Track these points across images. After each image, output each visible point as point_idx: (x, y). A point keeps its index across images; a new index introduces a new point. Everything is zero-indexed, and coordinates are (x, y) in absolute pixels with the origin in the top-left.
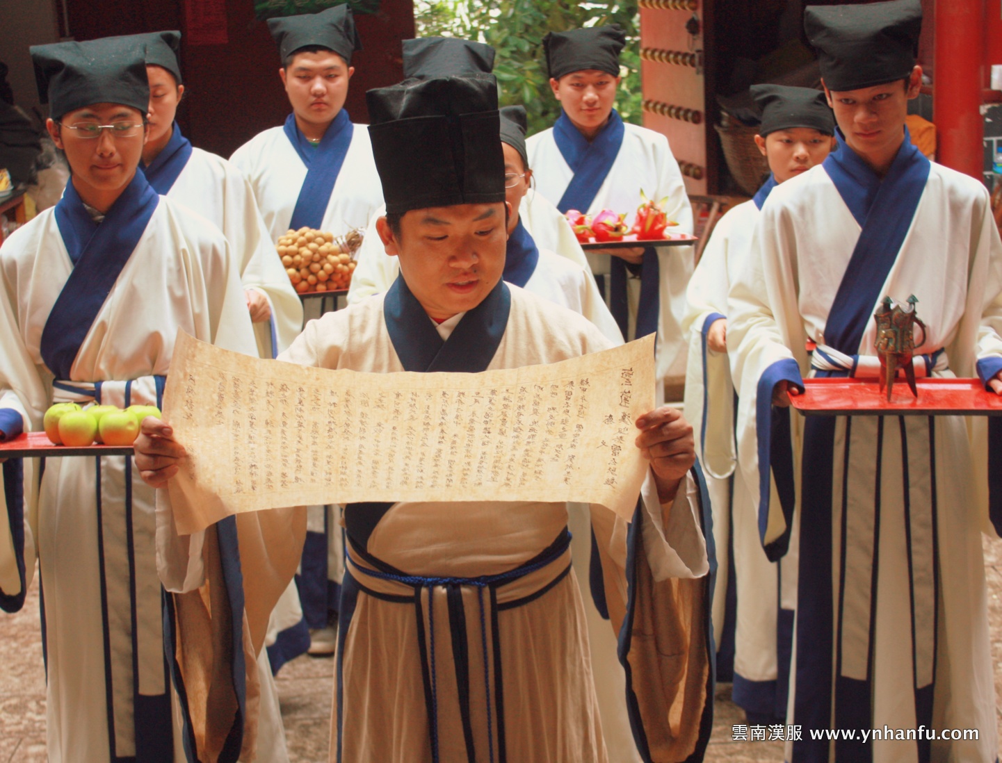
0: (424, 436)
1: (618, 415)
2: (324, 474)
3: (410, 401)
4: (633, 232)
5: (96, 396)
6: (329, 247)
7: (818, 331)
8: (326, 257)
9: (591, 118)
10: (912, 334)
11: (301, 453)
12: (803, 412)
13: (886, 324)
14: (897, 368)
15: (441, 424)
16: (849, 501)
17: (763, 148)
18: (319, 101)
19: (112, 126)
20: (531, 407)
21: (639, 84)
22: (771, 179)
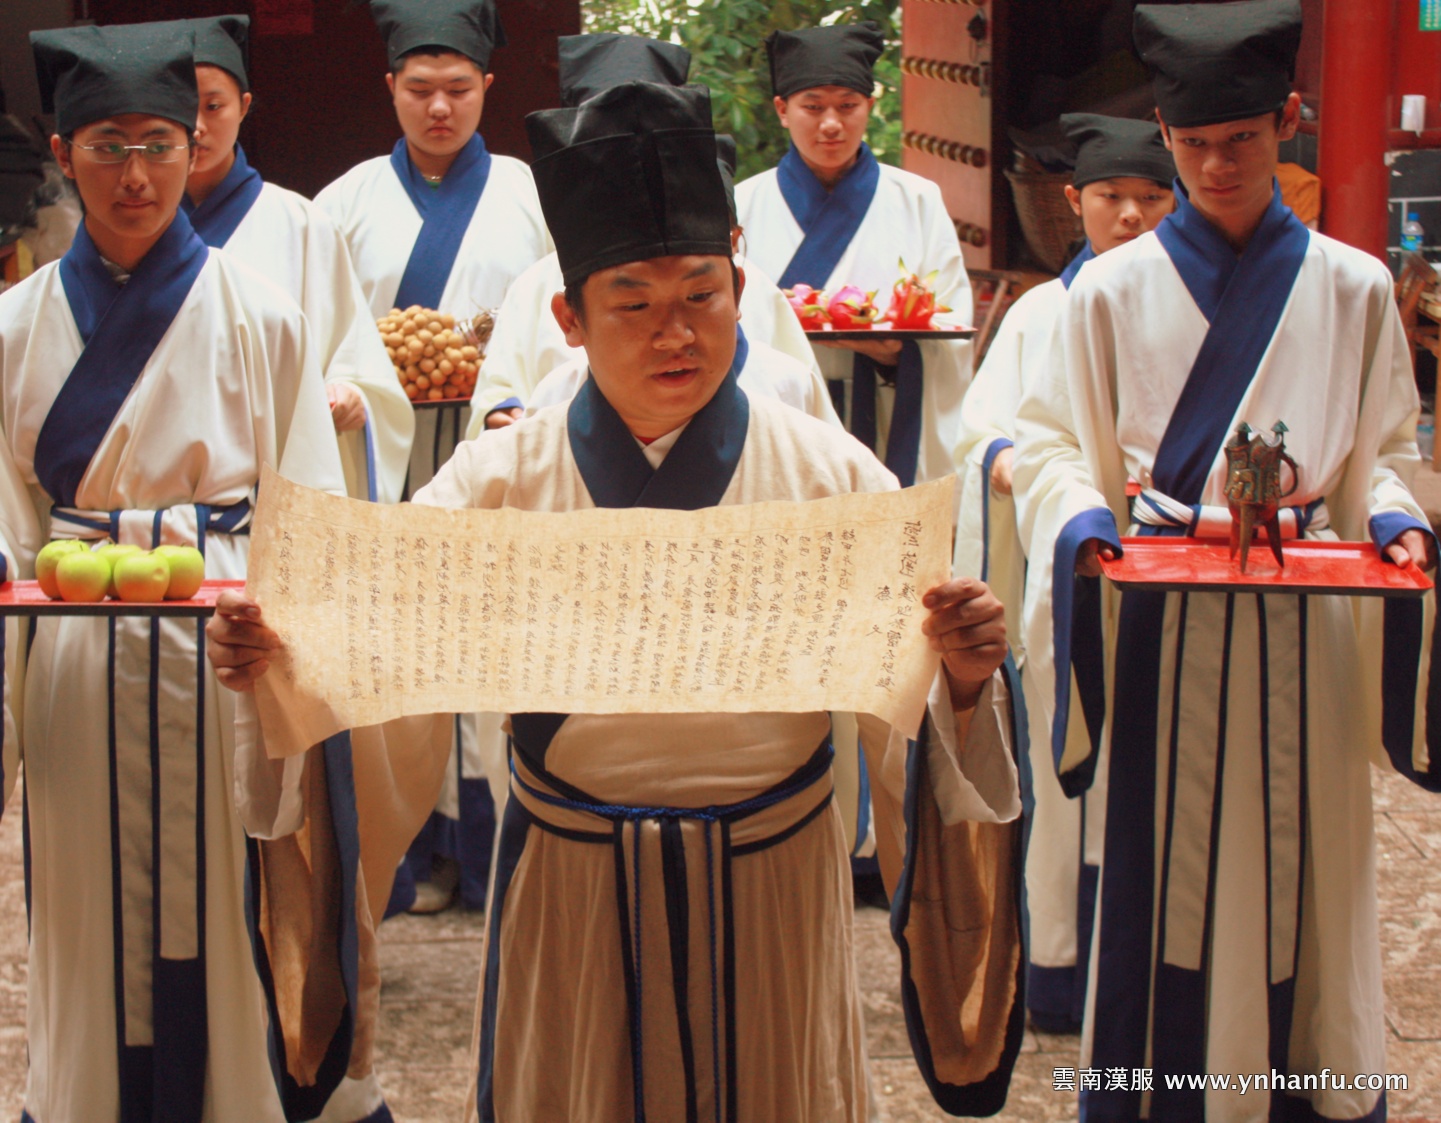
0: (620, 616)
1: (896, 588)
2: (476, 672)
3: (599, 557)
4: (887, 319)
5: (111, 531)
6: (447, 337)
7: (1143, 470)
8: (443, 351)
9: (831, 154)
10: (1278, 478)
11: (443, 644)
12: (1120, 585)
13: (1241, 462)
14: (1255, 526)
15: (644, 597)
16: (1182, 713)
17: (1077, 205)
18: (439, 126)
19: (144, 147)
20: (770, 571)
21: (898, 108)
22: (1087, 248)
